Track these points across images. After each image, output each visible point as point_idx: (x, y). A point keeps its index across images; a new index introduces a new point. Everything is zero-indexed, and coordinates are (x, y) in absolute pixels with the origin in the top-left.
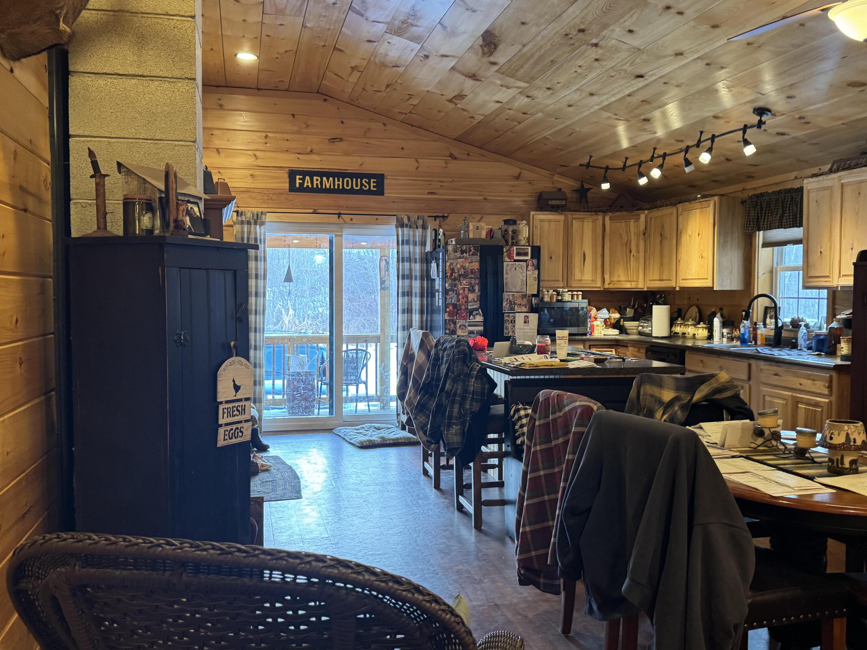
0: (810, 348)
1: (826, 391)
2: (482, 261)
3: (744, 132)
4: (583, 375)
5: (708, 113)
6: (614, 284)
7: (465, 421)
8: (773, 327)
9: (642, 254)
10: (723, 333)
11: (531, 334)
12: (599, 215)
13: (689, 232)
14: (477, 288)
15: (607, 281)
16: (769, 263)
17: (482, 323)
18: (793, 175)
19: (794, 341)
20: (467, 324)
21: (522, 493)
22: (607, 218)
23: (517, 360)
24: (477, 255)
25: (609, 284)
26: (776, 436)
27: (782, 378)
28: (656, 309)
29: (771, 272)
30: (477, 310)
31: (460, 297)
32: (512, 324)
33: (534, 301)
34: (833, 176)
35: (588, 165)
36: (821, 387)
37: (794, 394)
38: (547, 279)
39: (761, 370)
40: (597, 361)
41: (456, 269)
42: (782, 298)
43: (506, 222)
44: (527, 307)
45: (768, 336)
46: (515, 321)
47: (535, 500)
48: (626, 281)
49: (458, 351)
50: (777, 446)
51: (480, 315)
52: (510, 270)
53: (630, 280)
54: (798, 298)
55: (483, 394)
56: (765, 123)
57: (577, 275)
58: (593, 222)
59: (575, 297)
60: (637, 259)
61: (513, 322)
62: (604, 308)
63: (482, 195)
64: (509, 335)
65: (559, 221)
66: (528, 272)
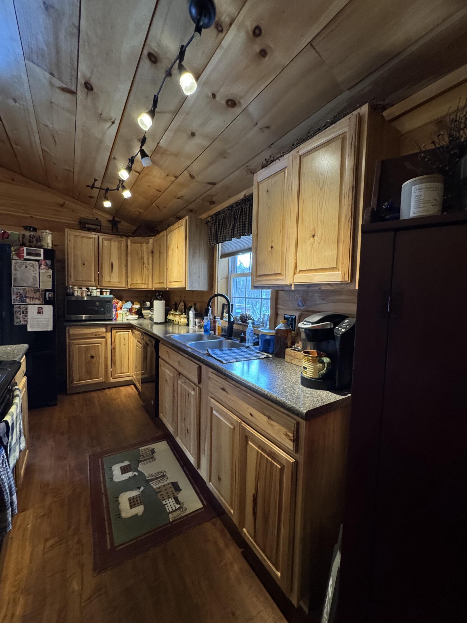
1: (288, 446)
6: (134, 285)
8: (227, 320)
9: (151, 266)
10: (195, 322)
11: (47, 322)
12: (124, 238)
13: (172, 247)
15: (130, 284)
16: (226, 272)
19: (242, 335)
22: (129, 241)
25: (131, 285)
28: (156, 303)
29: (227, 278)
32: (24, 315)
35: (93, 186)
42: (235, 297)
43: (26, 228)
44: (41, 300)
45: (224, 327)
46: (27, 312)
48: (142, 284)
53: (144, 283)
54: (246, 298)
57: (107, 278)
58: (118, 242)
59: (105, 293)
60: (148, 269)
61: (25, 312)
62: (129, 301)
63: (28, 214)
64: (21, 324)
65: (91, 238)
66: (40, 270)
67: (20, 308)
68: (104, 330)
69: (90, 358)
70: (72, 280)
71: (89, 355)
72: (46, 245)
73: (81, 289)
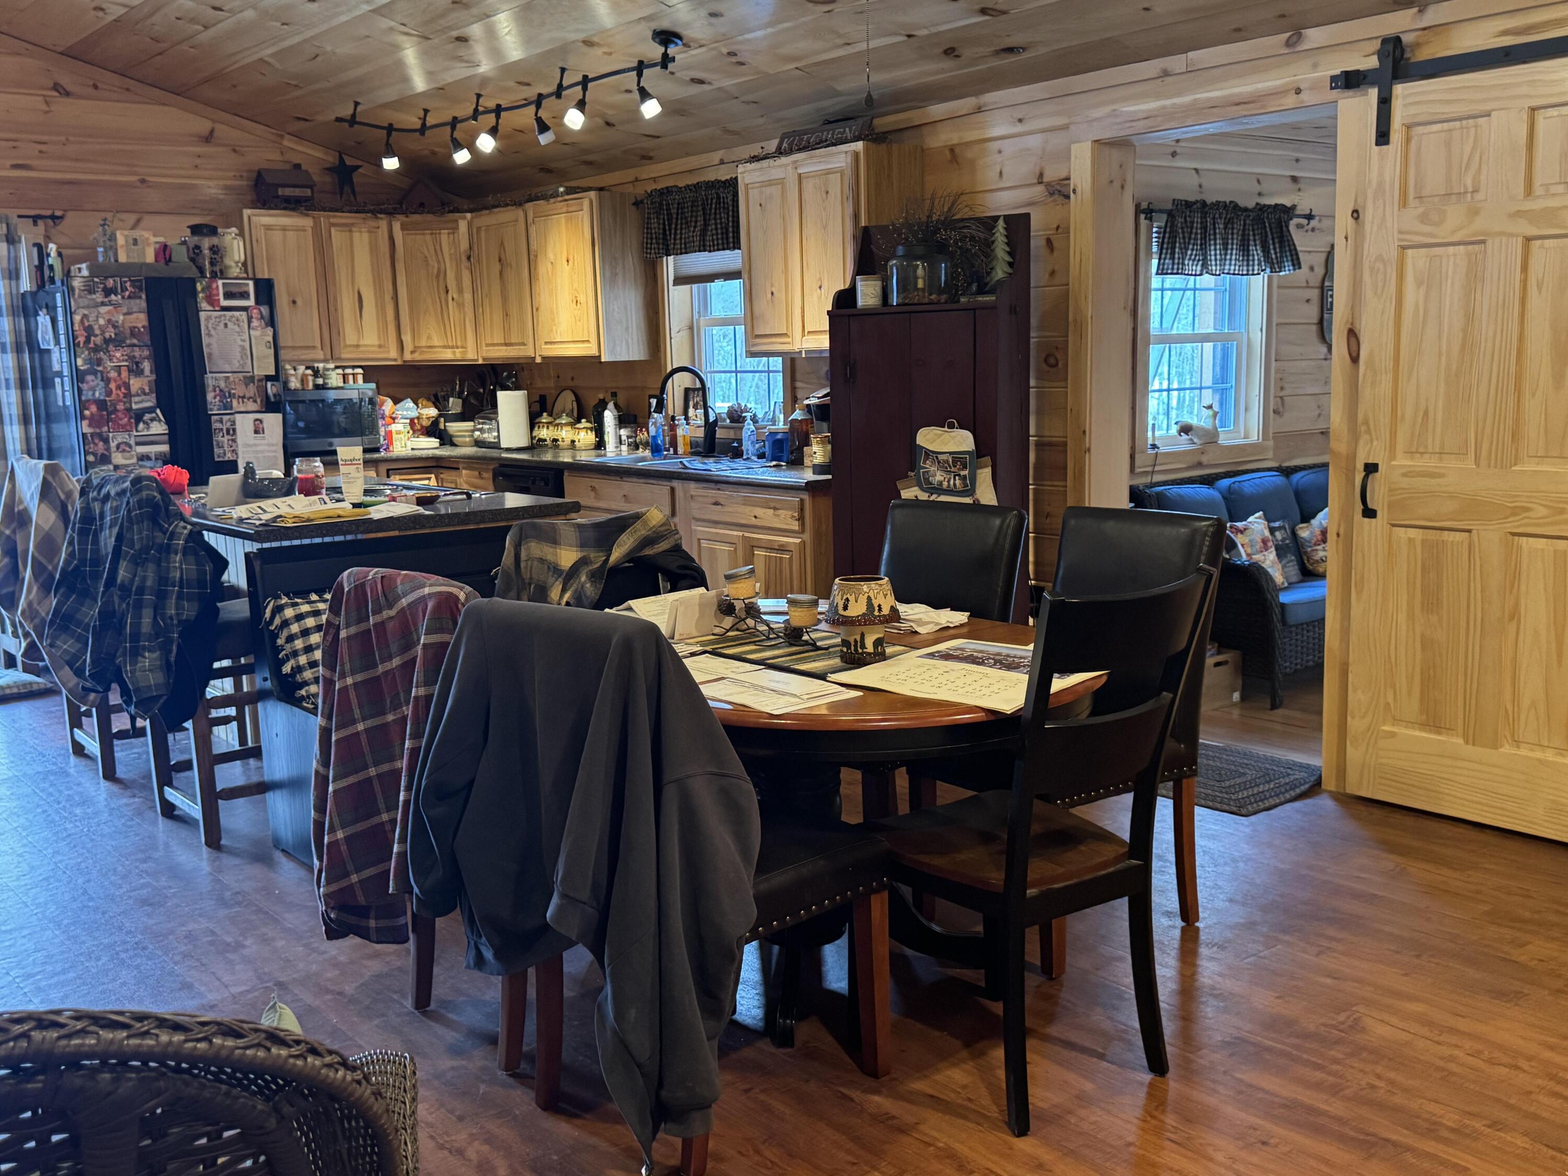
0: (761, 456)
1: (795, 526)
2: (154, 312)
3: (640, 75)
4: (400, 529)
5: (573, 34)
6: (422, 353)
7: (170, 641)
8: (701, 422)
9: (468, 296)
10: (620, 436)
11: (271, 454)
13: (551, 256)
14: (147, 366)
16: (687, 314)
17: (166, 437)
18: (716, 156)
19: (735, 444)
20: (132, 442)
21: (321, 770)
22: (397, 226)
23: (265, 511)
24: (140, 297)
25: (412, 352)
26: (752, 611)
27: (726, 509)
29: (691, 328)
30: (151, 410)
31: (113, 386)
32: (230, 437)
33: (271, 389)
34: (784, 160)
35: (353, 121)
36: (786, 519)
37: (747, 534)
38: (290, 344)
39: (692, 496)
40: (421, 502)
41: (96, 327)
42: (711, 372)
43: (196, 230)
44: (259, 401)
45: (694, 439)
46: (234, 430)
47: (352, 780)
48: (445, 347)
49: (139, 502)
50: (755, 628)
51: (160, 421)
52: (215, 329)
53: (450, 344)
54: (737, 372)
55: (201, 583)
56: (673, 59)
57: (350, 336)
58: (369, 232)
60: (461, 306)
61: (231, 432)
62: (406, 398)
63: (135, 174)
64: (226, 459)
65: (304, 229)
66: (252, 332)
67: (221, 421)
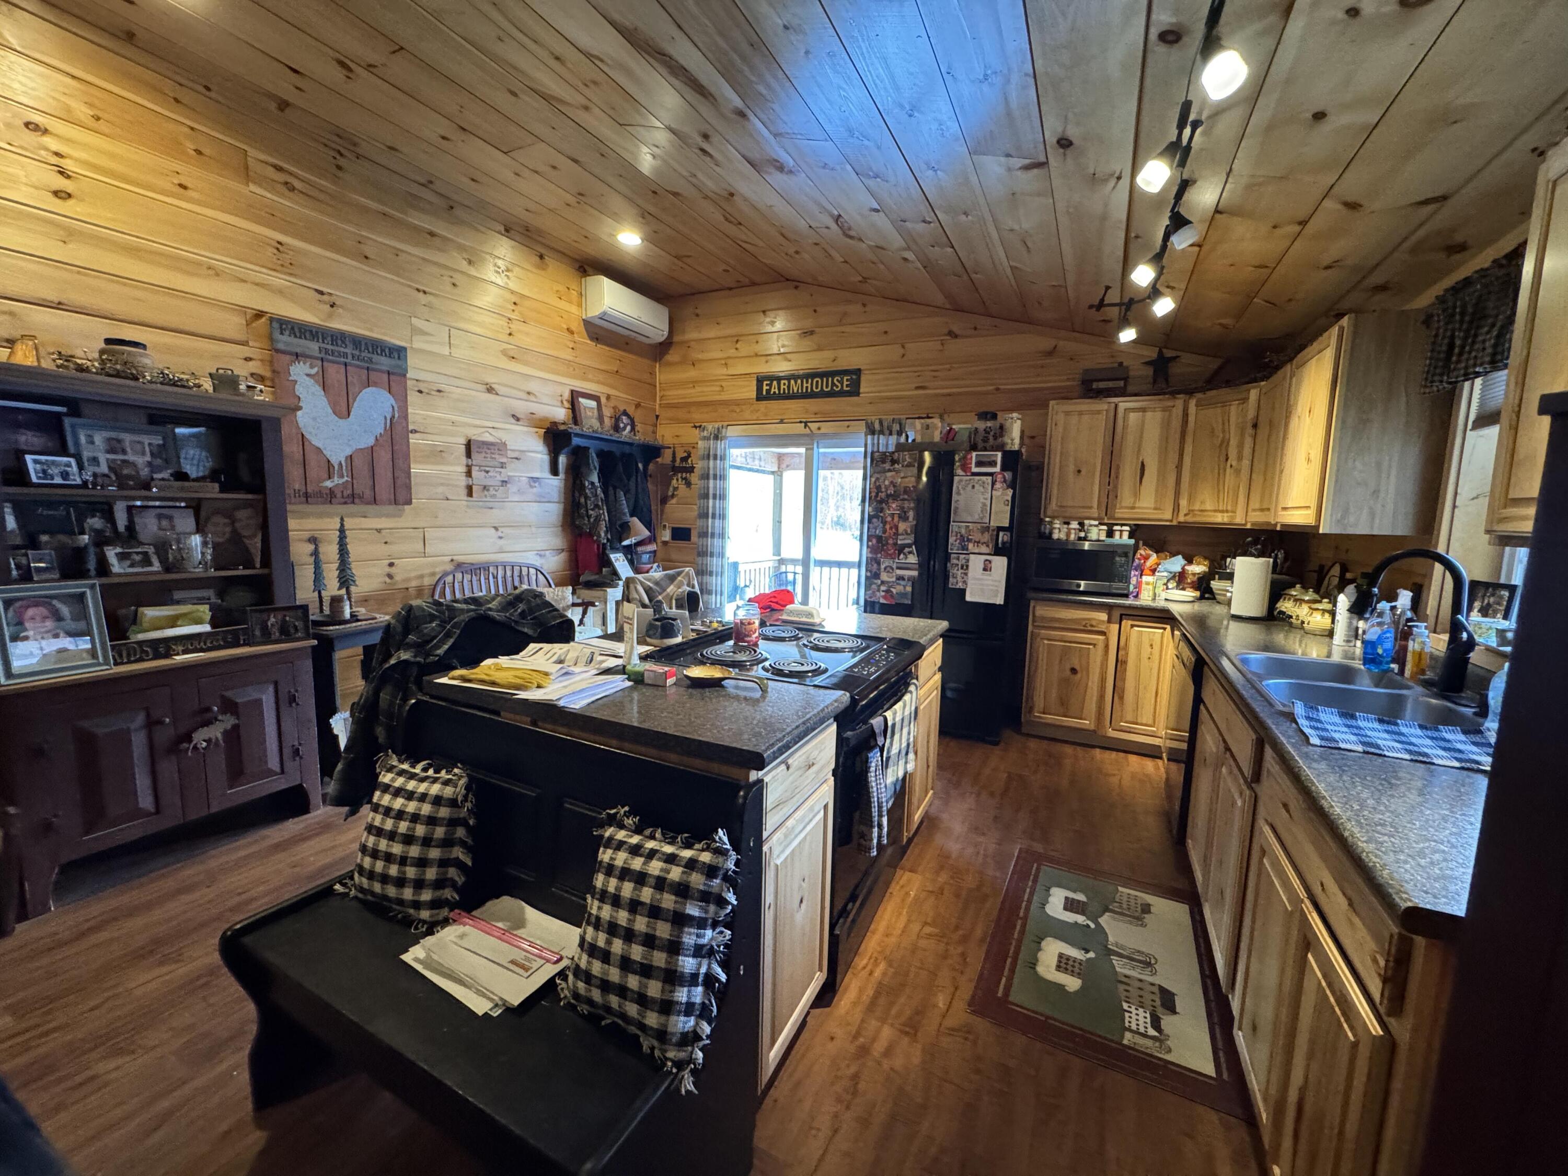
6: (1194, 515)
9: (1246, 463)
10: (1356, 628)
11: (996, 588)
12: (1179, 398)
13: (1299, 409)
14: (911, 514)
15: (1183, 510)
17: (917, 566)
20: (894, 566)
22: (1192, 404)
24: (914, 466)
25: (1186, 515)
28: (1242, 563)
30: (909, 546)
31: (888, 527)
32: (963, 571)
35: (1100, 305)
41: (883, 486)
43: (981, 416)
48: (1215, 511)
51: (914, 554)
52: (964, 489)
53: (1221, 508)
57: (1127, 499)
58: (1164, 411)
59: (1117, 534)
60: (1238, 472)
61: (965, 567)
64: (958, 587)
65: (1099, 412)
66: (994, 492)
67: (958, 559)
68: (1103, 616)
69: (1068, 673)
70: (1053, 506)
71: (1068, 667)
72: (1009, 441)
73: (1068, 523)
